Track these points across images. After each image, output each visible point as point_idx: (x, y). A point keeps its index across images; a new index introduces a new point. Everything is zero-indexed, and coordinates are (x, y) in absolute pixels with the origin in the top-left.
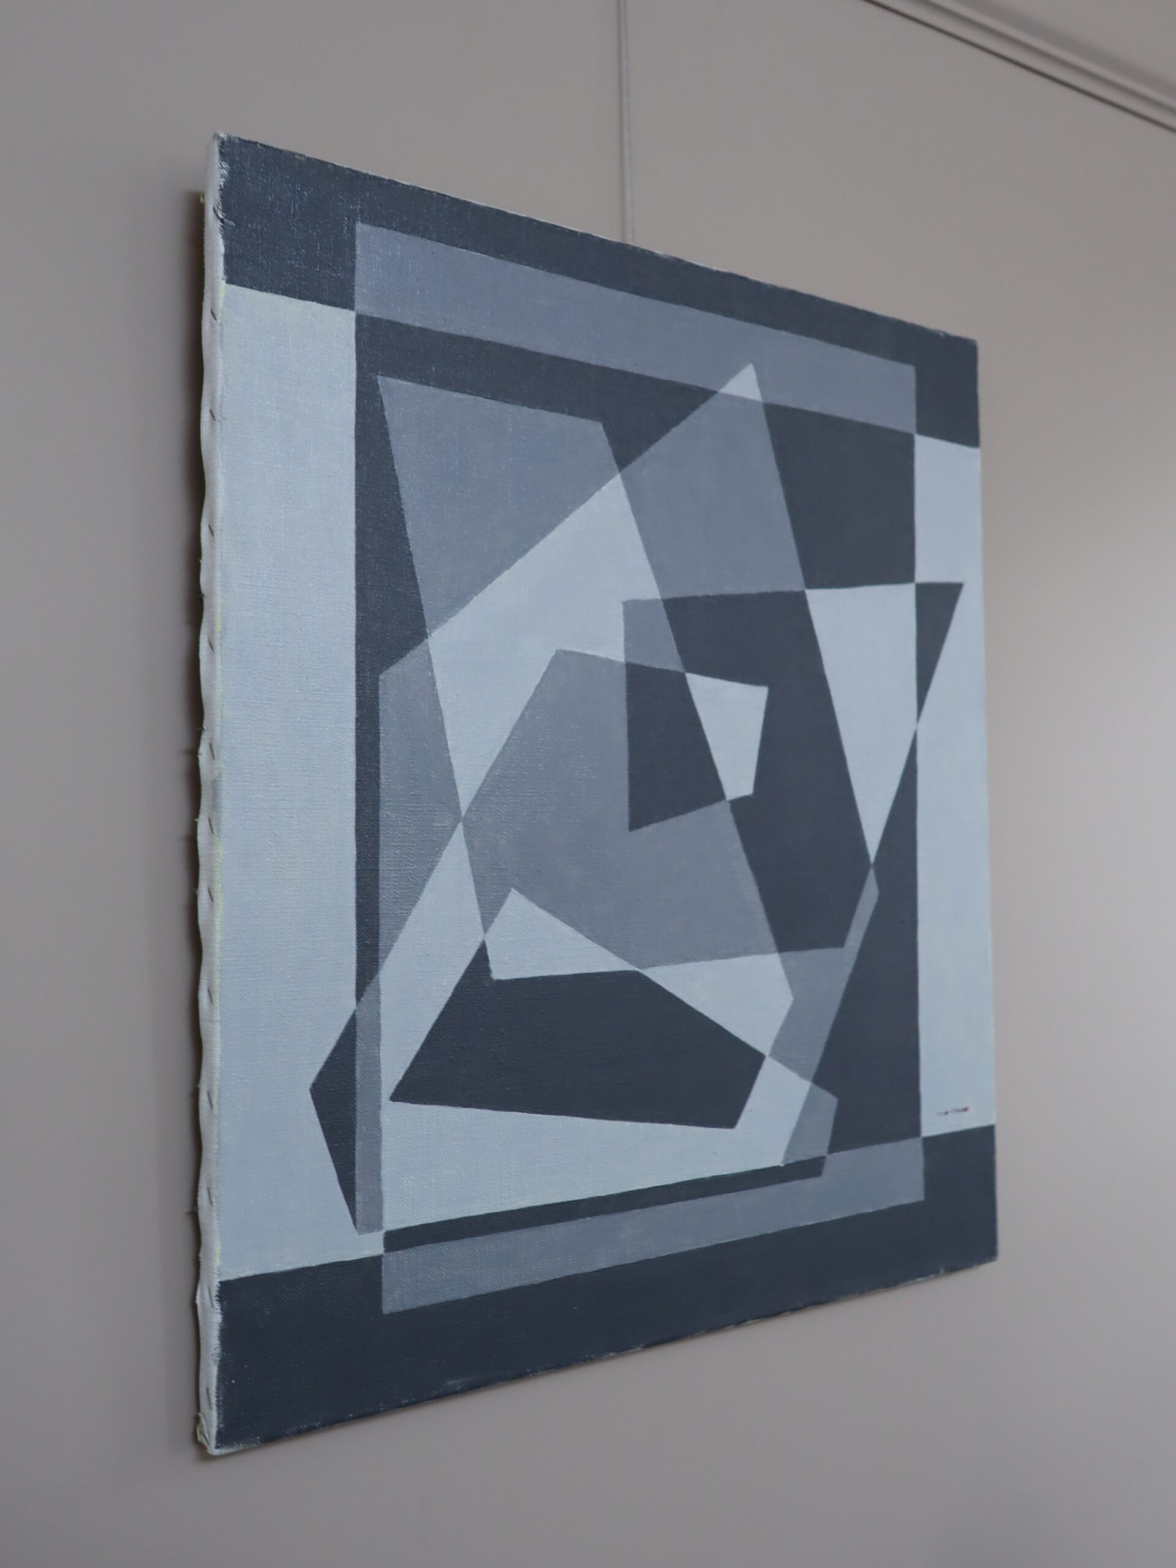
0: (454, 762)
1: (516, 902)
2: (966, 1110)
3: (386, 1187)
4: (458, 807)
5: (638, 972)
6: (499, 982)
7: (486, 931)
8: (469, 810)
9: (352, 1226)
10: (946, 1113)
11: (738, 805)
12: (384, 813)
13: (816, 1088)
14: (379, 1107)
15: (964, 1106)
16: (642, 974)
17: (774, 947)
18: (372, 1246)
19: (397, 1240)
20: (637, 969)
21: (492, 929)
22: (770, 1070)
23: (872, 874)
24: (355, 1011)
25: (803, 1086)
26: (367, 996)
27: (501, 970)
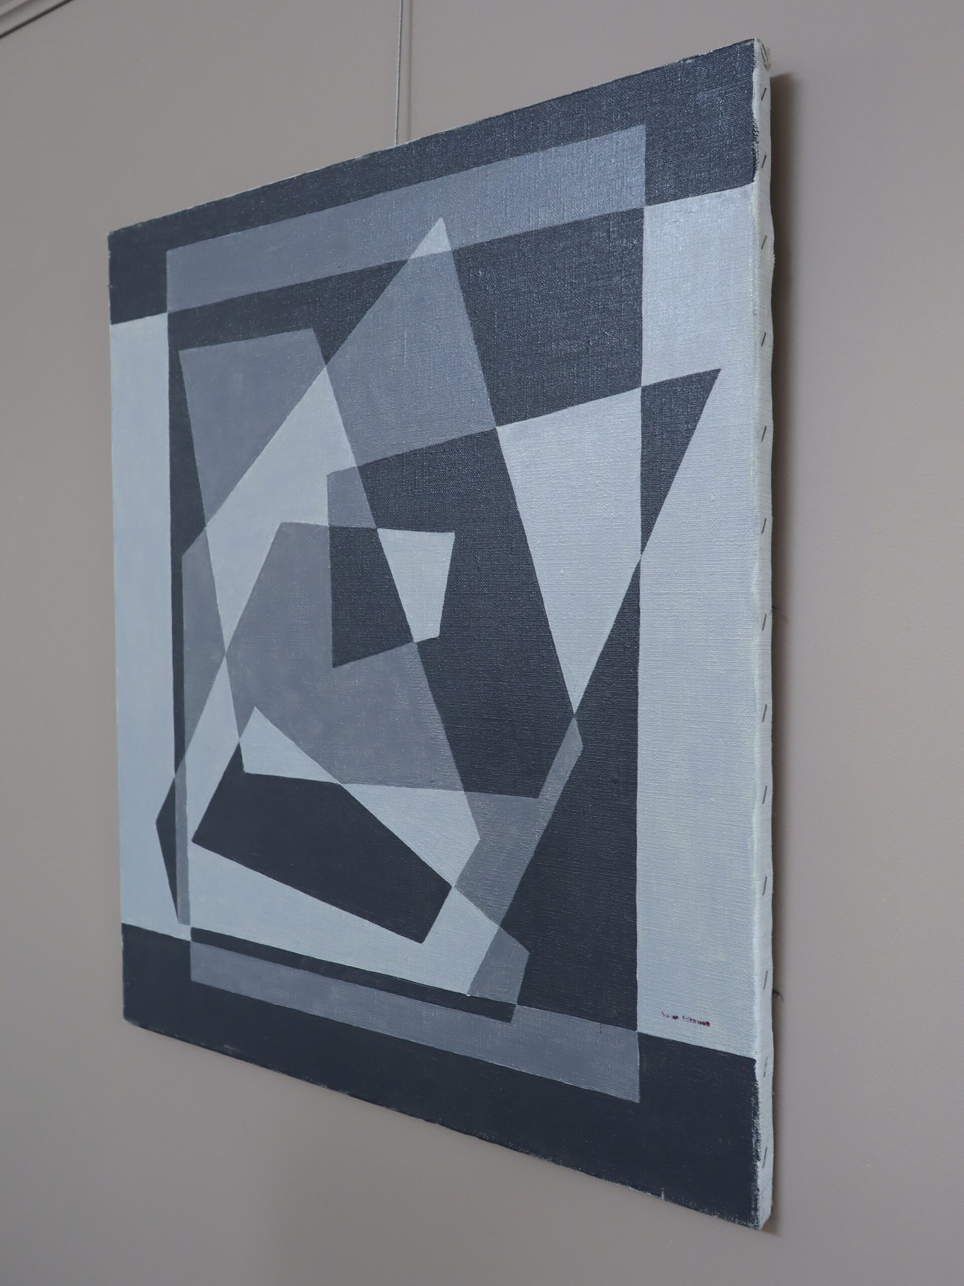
0: (220, 613)
1: (257, 718)
2: (708, 1024)
3: (192, 898)
4: (223, 645)
5: (340, 785)
6: (249, 774)
7: (240, 735)
8: (229, 648)
9: (176, 917)
10: (675, 1018)
11: (425, 646)
12: (186, 649)
13: (504, 933)
14: (187, 844)
15: (705, 1021)
16: (343, 788)
17: (459, 784)
18: (184, 934)
19: (200, 935)
20: (340, 784)
21: (244, 735)
22: (455, 900)
23: (574, 723)
24: (174, 778)
25: (490, 929)
26: (179, 770)
27: (250, 767)
